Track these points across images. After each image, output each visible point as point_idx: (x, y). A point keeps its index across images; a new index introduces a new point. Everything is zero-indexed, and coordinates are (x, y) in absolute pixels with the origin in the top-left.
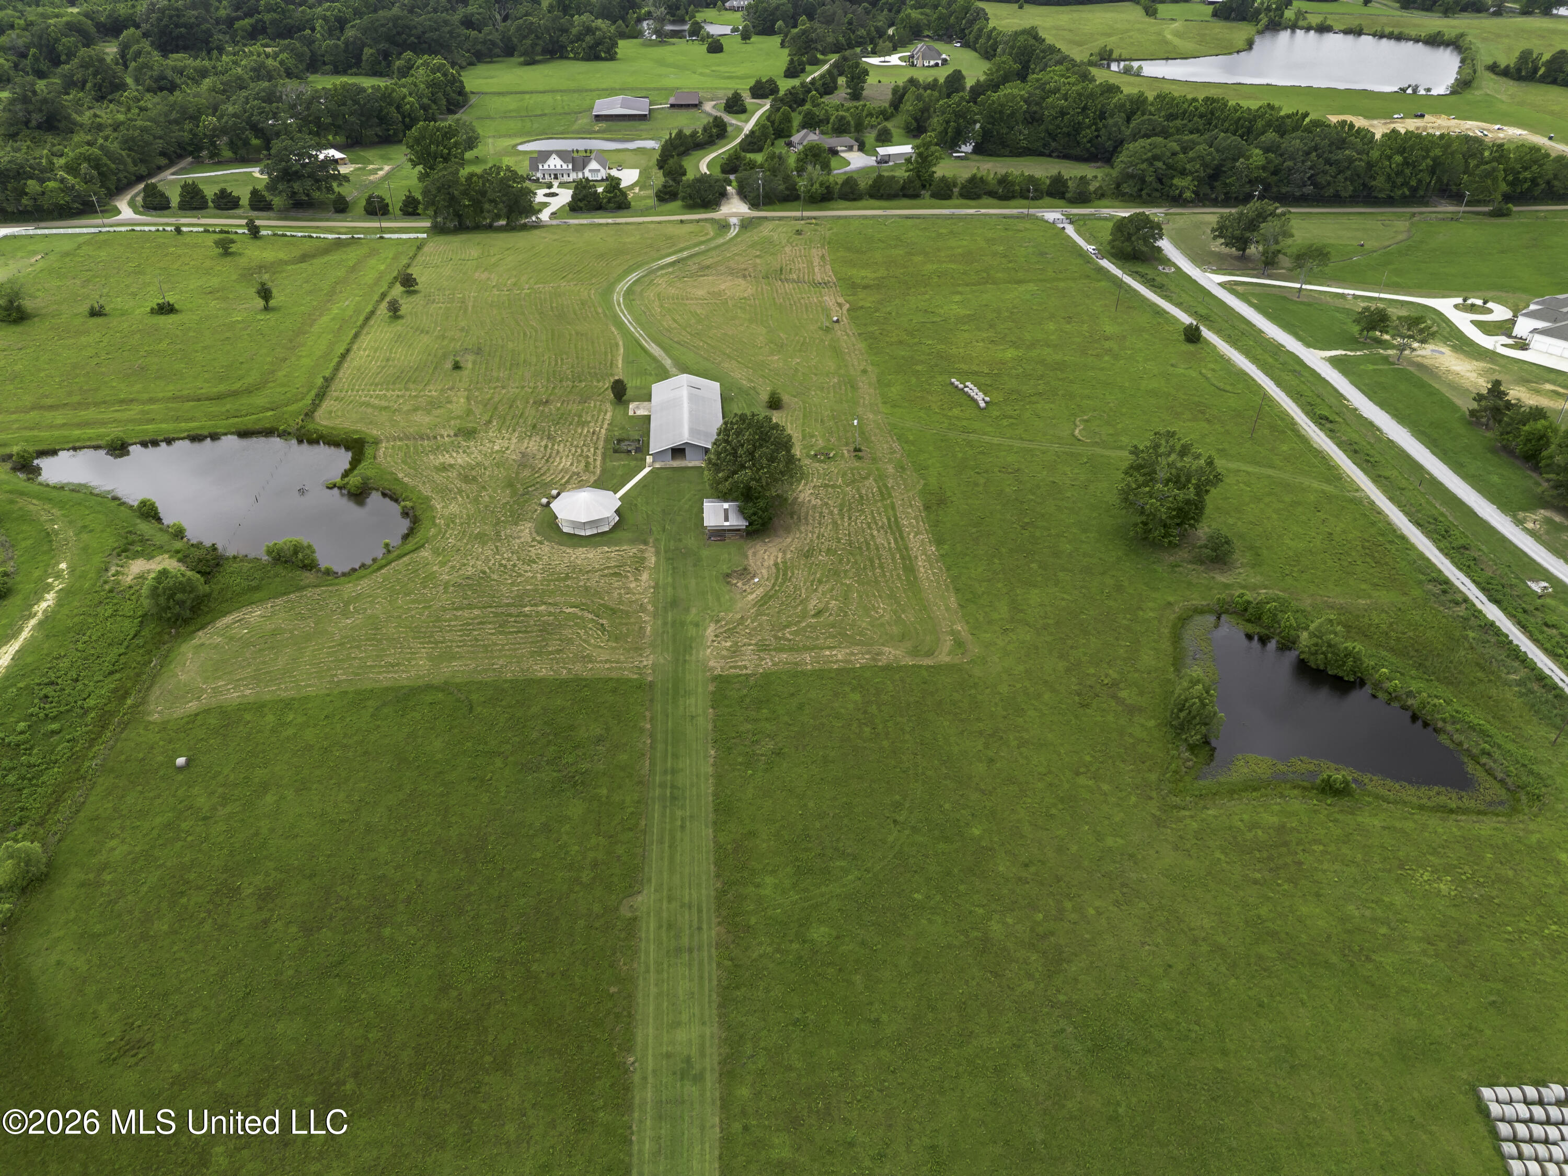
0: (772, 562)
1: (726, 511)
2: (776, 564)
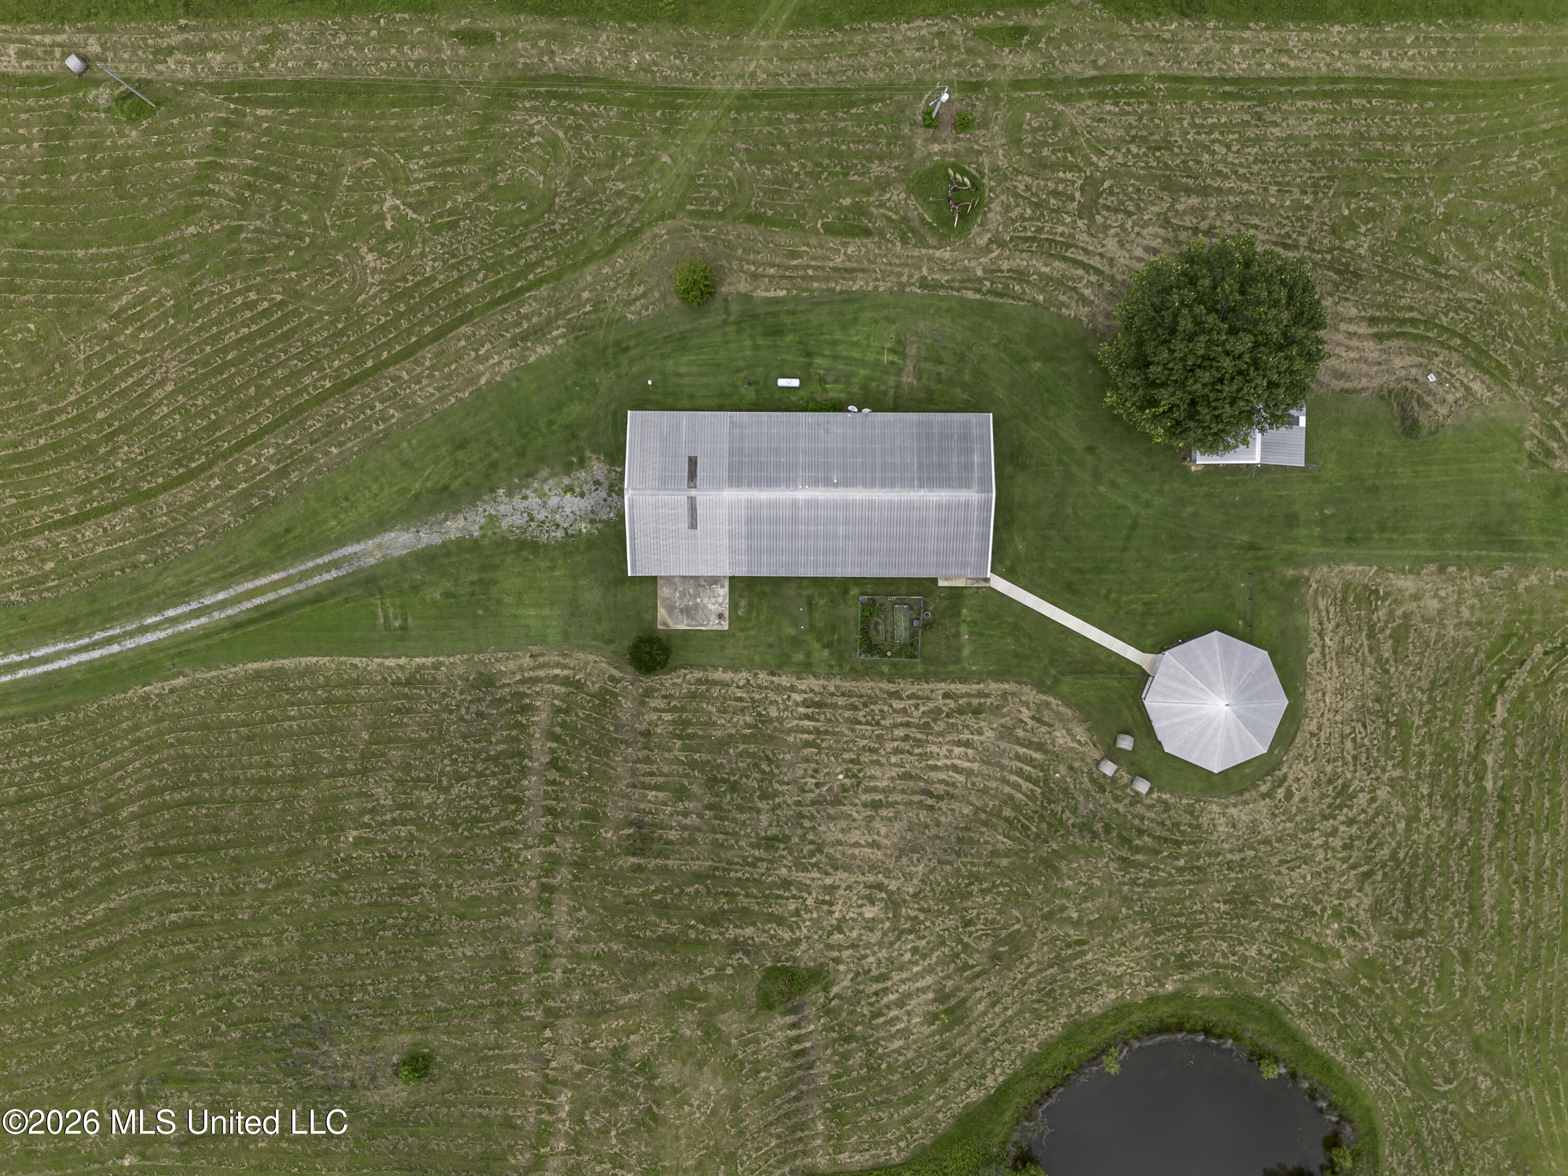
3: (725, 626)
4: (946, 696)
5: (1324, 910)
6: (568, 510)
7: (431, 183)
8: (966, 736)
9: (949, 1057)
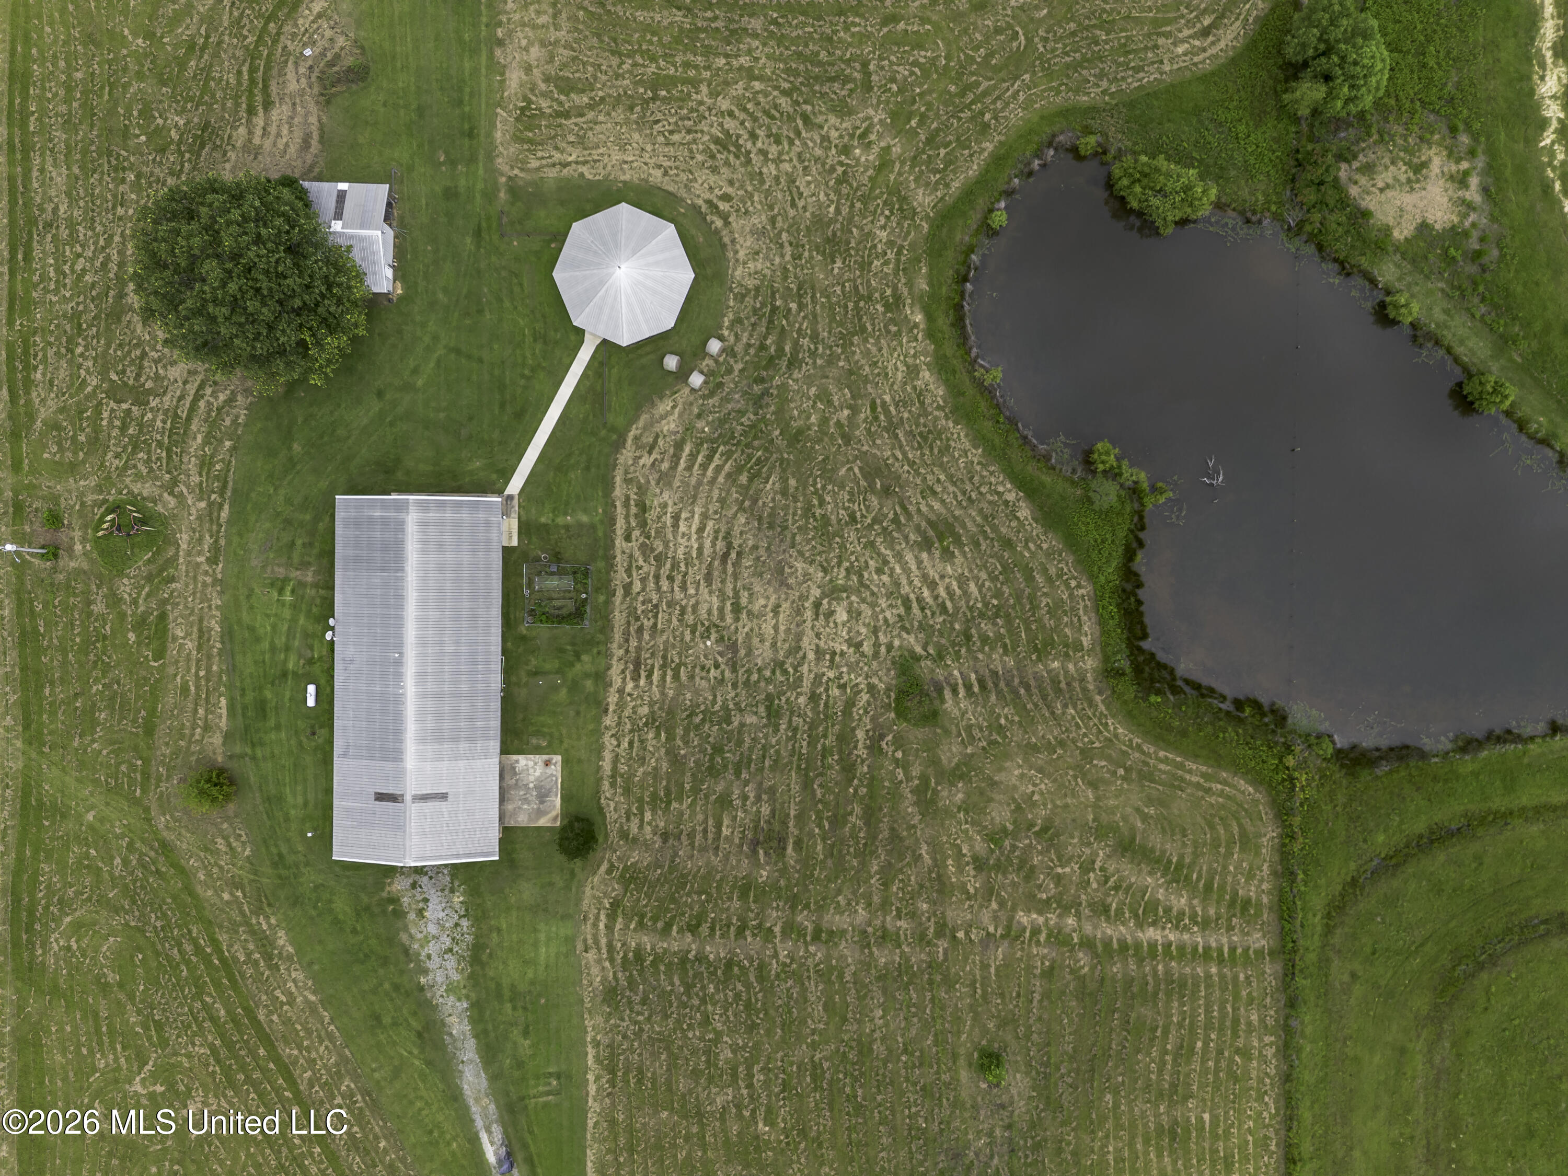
0: (275, 114)
1: (338, 215)
2: (268, 105)
3: (558, 758)
4: (628, 538)
5: (841, 164)
6: (441, 915)
7: (119, 1047)
8: (668, 520)
9: (986, 538)
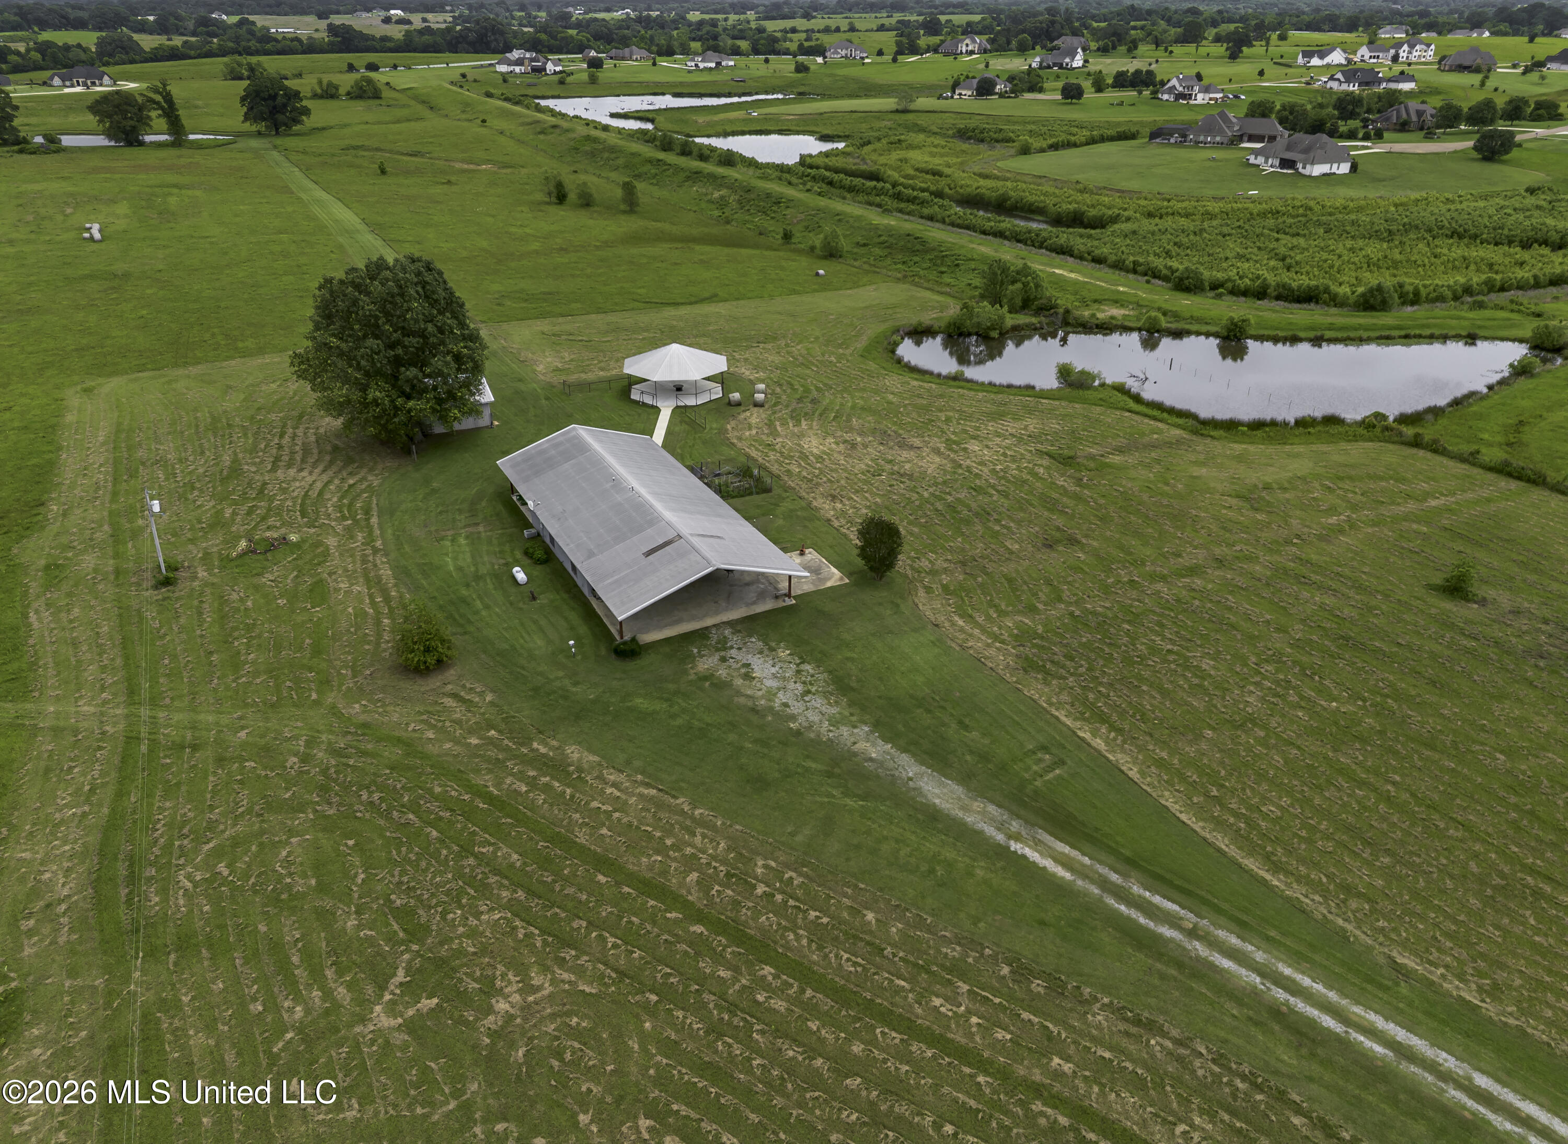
4: (767, 456)
7: (329, 973)
8: (791, 445)
